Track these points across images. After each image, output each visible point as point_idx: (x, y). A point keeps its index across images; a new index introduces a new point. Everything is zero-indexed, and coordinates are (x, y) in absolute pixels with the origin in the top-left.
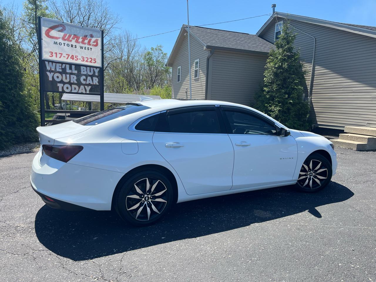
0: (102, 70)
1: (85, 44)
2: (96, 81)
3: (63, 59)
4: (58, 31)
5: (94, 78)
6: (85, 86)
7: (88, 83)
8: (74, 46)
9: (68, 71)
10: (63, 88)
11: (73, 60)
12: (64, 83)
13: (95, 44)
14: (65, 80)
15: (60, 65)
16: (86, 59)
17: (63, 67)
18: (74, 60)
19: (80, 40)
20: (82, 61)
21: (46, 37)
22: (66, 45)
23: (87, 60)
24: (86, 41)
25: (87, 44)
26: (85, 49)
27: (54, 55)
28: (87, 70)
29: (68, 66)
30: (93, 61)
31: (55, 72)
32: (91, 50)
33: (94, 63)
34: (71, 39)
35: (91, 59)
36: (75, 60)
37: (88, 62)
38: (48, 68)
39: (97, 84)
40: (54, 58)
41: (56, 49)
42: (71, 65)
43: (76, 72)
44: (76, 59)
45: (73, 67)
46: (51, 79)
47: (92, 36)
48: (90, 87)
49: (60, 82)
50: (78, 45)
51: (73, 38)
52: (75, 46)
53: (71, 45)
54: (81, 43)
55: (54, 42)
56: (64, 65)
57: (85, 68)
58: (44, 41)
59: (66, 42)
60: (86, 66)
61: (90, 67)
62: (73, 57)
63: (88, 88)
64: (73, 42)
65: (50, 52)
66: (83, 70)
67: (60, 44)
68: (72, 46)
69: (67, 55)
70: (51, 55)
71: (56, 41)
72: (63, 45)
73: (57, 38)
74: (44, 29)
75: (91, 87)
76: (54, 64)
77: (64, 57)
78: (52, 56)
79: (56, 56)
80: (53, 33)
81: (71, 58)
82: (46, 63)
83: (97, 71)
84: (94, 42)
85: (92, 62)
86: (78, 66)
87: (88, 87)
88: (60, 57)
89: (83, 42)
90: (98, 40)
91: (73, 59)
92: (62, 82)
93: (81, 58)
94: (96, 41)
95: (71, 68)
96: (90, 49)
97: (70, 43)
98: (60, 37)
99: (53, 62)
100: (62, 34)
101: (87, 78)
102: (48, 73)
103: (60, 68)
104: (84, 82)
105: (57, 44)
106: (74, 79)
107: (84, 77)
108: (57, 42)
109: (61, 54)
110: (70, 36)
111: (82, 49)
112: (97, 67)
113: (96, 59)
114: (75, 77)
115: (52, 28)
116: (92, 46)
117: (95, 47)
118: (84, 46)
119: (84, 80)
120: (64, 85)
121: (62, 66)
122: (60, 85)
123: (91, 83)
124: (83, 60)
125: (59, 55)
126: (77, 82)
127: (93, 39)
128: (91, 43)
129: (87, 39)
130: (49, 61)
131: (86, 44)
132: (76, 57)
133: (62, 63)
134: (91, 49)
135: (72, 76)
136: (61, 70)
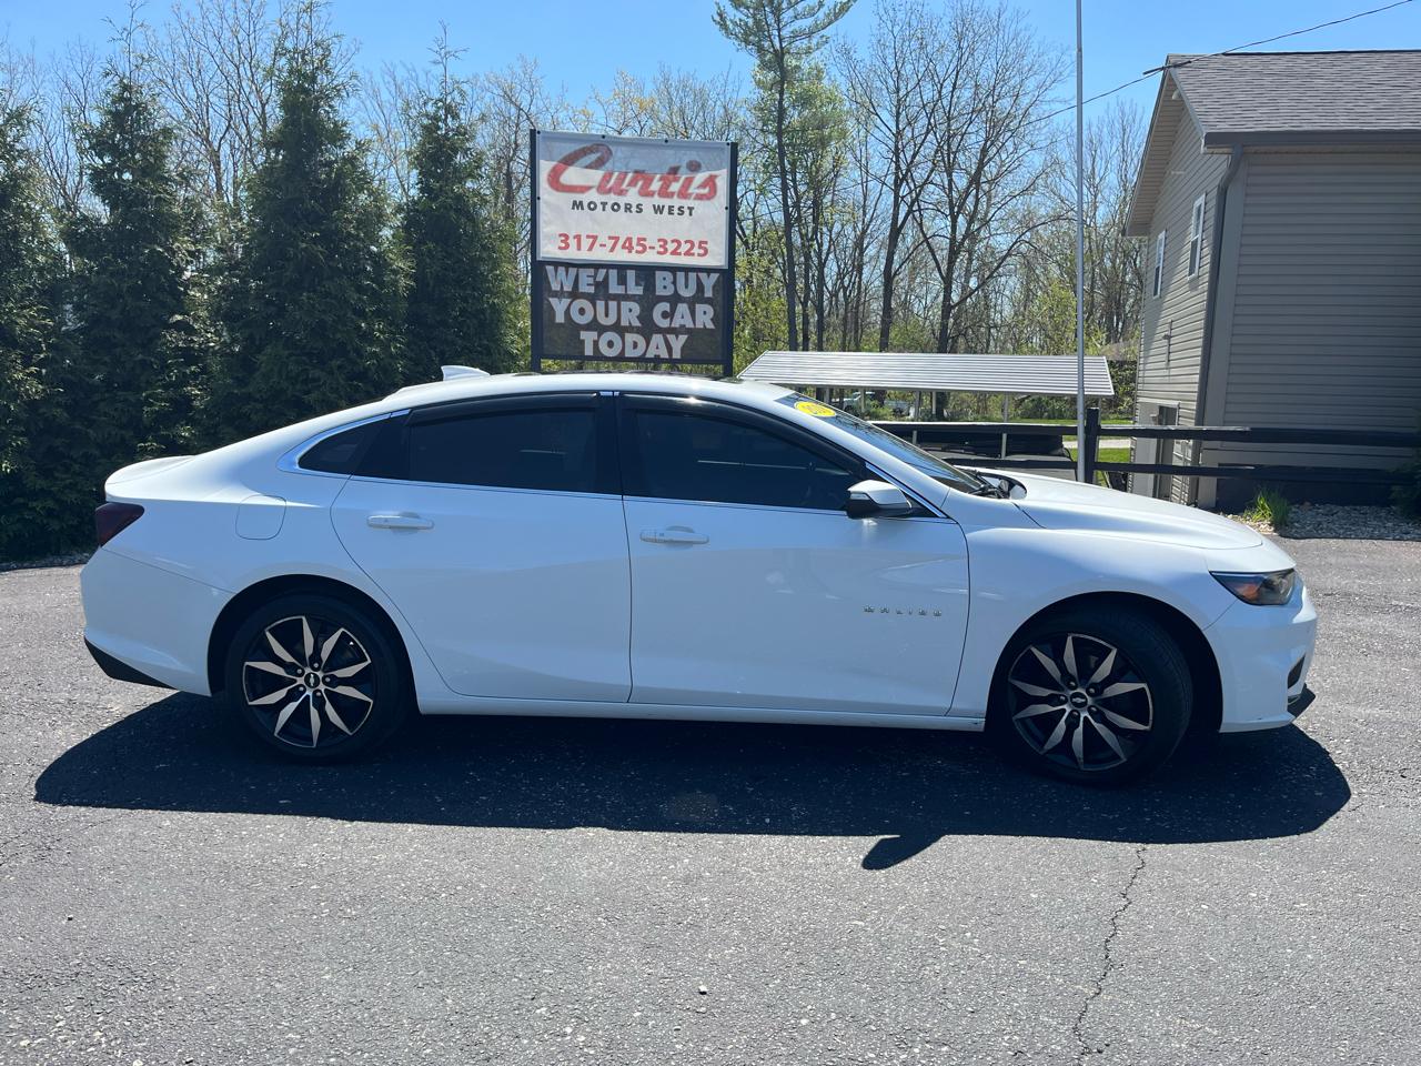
0: (727, 275)
1: (671, 195)
2: (705, 317)
3: (600, 255)
4: (587, 167)
5: (699, 308)
6: (668, 336)
7: (677, 323)
8: (634, 209)
9: (615, 289)
10: (596, 343)
11: (630, 252)
12: (602, 329)
13: (706, 191)
14: (603, 320)
15: (591, 271)
16: (671, 247)
17: (600, 278)
18: (634, 251)
19: (656, 185)
20: (659, 253)
21: (550, 189)
22: (608, 207)
23: (676, 249)
24: (675, 187)
25: (678, 196)
26: (670, 212)
27: (573, 242)
28: (674, 283)
29: (613, 273)
30: (696, 250)
31: (575, 294)
32: (691, 214)
33: (699, 255)
34: (624, 186)
35: (689, 245)
36: (637, 252)
37: (680, 254)
38: (555, 287)
39: (710, 326)
40: (572, 254)
41: (581, 223)
42: (622, 268)
43: (639, 291)
44: (640, 248)
45: (631, 274)
46: (560, 319)
47: (695, 167)
48: (683, 338)
49: (588, 327)
50: (647, 203)
51: (633, 183)
52: (638, 206)
53: (626, 204)
54: (656, 196)
55: (575, 203)
56: (602, 272)
57: (669, 275)
58: (546, 203)
59: (612, 198)
60: (673, 269)
61: (687, 270)
62: (630, 244)
63: (678, 343)
64: (633, 196)
65: (561, 235)
66: (663, 284)
67: (592, 206)
68: (628, 208)
69: (610, 238)
70: (563, 245)
71: (578, 197)
72: (600, 207)
73: (584, 189)
74: (545, 167)
75: (686, 336)
76: (573, 271)
77: (601, 245)
78: (567, 246)
79: (579, 248)
80: (572, 175)
81: (623, 247)
82: (550, 268)
83: (709, 282)
84: (703, 186)
85: (693, 254)
86: (647, 272)
87: (677, 337)
88: (591, 249)
89: (664, 193)
90: (716, 176)
91: (630, 249)
92: (594, 325)
93: (657, 245)
94: (711, 182)
95: (622, 281)
96: (687, 212)
97: (622, 201)
98: (590, 184)
99: (568, 265)
100: (596, 176)
101: (673, 310)
102: (554, 301)
103: (591, 281)
104: (664, 323)
105: (582, 209)
106: (631, 313)
107: (665, 306)
108: (581, 203)
109: (595, 238)
110: (621, 179)
111: (661, 213)
112: (709, 271)
113: (706, 243)
114: (636, 308)
115: (569, 161)
116: (695, 199)
117: (707, 202)
118: (667, 202)
119: (665, 315)
120: (599, 336)
121: (595, 277)
122: (588, 337)
123: (689, 325)
124: (662, 250)
125: (586, 243)
126: (639, 325)
127: (700, 177)
128: (692, 190)
129: (676, 180)
130: (556, 264)
131: (675, 197)
132: (639, 244)
133: (597, 266)
134: (691, 209)
135: (625, 305)
136: (592, 290)
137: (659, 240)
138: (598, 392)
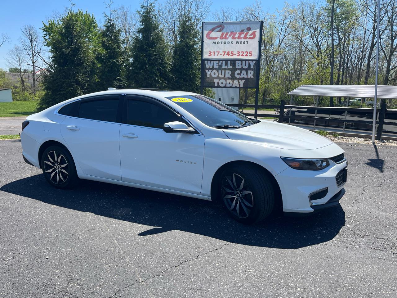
0: (258, 62)
1: (241, 38)
2: (251, 74)
3: (220, 57)
4: (217, 32)
5: (249, 72)
6: (239, 80)
7: (242, 77)
8: (230, 43)
9: (224, 67)
10: (218, 83)
11: (229, 56)
12: (220, 79)
13: (252, 36)
14: (220, 76)
15: (218, 62)
16: (241, 54)
18: (230, 55)
19: (237, 36)
20: (237, 56)
21: (207, 39)
22: (223, 43)
23: (242, 55)
24: (243, 36)
26: (241, 43)
27: (212, 54)
28: (242, 64)
29: (224, 62)
30: (249, 54)
31: (213, 69)
32: (247, 44)
33: (250, 56)
34: (228, 36)
35: (246, 53)
36: (231, 56)
37: (244, 56)
38: (207, 66)
39: (252, 77)
40: (213, 57)
41: (214, 48)
42: (226, 61)
43: (231, 67)
44: (232, 55)
45: (229, 62)
46: (208, 76)
47: (249, 29)
48: (244, 81)
49: (216, 78)
50: (234, 41)
51: (230, 36)
52: (231, 42)
53: (228, 42)
55: (213, 42)
56: (221, 62)
57: (240, 62)
58: (206, 43)
59: (224, 40)
60: (241, 60)
61: (246, 60)
62: (229, 53)
63: (242, 82)
64: (230, 39)
65: (209, 52)
66: (238, 65)
67: (218, 43)
68: (228, 43)
69: (223, 52)
70: (210, 55)
71: (214, 41)
72: (220, 43)
73: (216, 38)
74: (206, 32)
75: (245, 80)
76: (212, 62)
77: (221, 54)
78: (211, 55)
79: (214, 55)
80: (213, 34)
81: (227, 54)
82: (206, 62)
83: (252, 64)
84: (251, 35)
85: (248, 56)
86: (233, 62)
87: (242, 80)
88: (217, 56)
89: (239, 38)
90: (255, 32)
91: (229, 55)
92: (218, 78)
93: (237, 53)
94: (254, 34)
95: (226, 64)
96: (246, 43)
97: (227, 41)
98: (218, 36)
99: (211, 60)
100: (220, 34)
101: (241, 72)
102: (207, 71)
103: (217, 65)
104: (237, 76)
105: (215, 44)
106: (228, 74)
107: (238, 71)
108: (215, 42)
109: (219, 52)
110: (227, 34)
111: (238, 44)
112: (252, 60)
113: (252, 52)
114: (230, 72)
115: (212, 30)
116: (249, 39)
117: (252, 40)
118: (240, 40)
119: (238, 74)
120: (219, 81)
121: (219, 64)
122: (216, 81)
123: (246, 77)
124: (238, 55)
125: (216, 54)
126: (231, 77)
127: (251, 32)
128: (248, 36)
129: (243, 33)
130: (208, 60)
132: (231, 53)
133: (219, 60)
134: (247, 42)
135: (227, 71)
136: (217, 67)
137: (237, 52)
138: (121, 94)
